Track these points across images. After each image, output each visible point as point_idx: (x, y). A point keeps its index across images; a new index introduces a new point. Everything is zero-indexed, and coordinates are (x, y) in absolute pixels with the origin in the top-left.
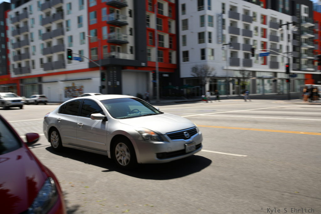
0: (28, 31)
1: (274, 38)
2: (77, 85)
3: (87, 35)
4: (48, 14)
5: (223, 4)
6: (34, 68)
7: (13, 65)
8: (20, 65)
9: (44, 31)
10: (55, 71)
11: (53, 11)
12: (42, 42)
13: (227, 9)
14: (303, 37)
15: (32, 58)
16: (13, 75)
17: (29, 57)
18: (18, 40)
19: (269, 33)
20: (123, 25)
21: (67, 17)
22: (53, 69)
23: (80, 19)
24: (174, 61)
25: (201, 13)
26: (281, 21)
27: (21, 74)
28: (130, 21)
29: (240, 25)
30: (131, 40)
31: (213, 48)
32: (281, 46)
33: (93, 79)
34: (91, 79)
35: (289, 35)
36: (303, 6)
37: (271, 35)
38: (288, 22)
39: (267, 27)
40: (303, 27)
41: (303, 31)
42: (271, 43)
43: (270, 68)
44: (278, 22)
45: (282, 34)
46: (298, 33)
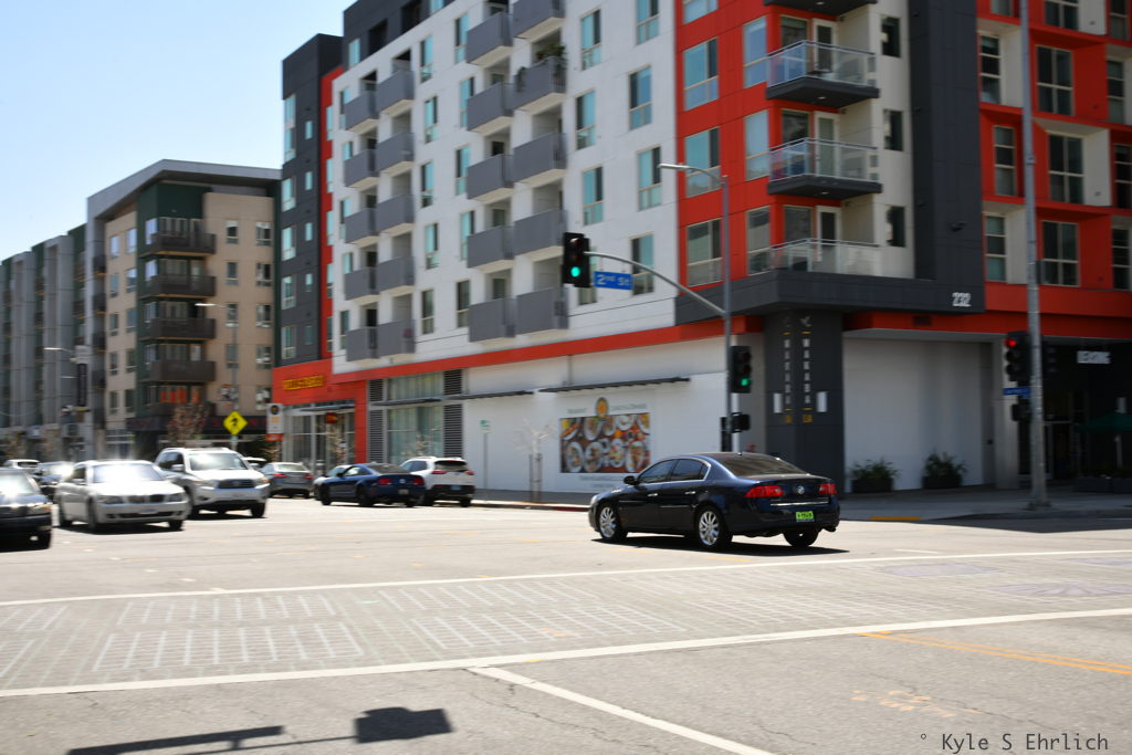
0: (410, 157)
2: (617, 408)
3: (668, 160)
4: (497, 74)
6: (428, 328)
7: (344, 315)
8: (371, 315)
9: (477, 153)
10: (522, 341)
11: (521, 55)
12: (465, 204)
15: (424, 280)
16: (341, 364)
17: (410, 279)
18: (370, 200)
20: (850, 98)
21: (578, 81)
22: (511, 333)
23: (637, 87)
27: (375, 356)
28: (890, 79)
30: (892, 175)
33: (695, 379)
34: (687, 380)
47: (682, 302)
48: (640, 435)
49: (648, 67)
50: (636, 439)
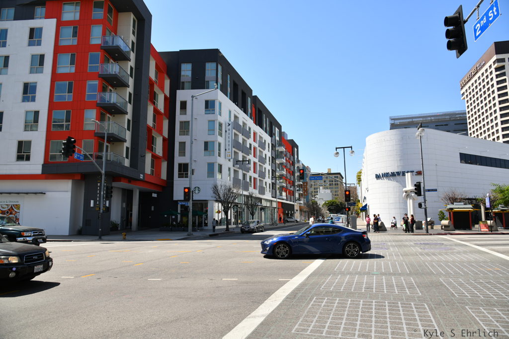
1: (262, 160)
5: (230, 112)
13: (233, 119)
14: (278, 162)
19: (258, 153)
20: (121, 113)
24: (164, 176)
25: (211, 117)
26: (265, 141)
28: (129, 110)
29: (241, 138)
30: (128, 138)
31: (221, 163)
32: (265, 168)
33: (47, 193)
34: (45, 194)
35: (269, 158)
36: (276, 128)
37: (259, 156)
38: (269, 144)
39: (257, 145)
40: (278, 150)
41: (278, 155)
42: (260, 165)
43: (259, 193)
44: (264, 142)
45: (266, 155)
46: (274, 157)
47: (45, 166)
48: (14, 213)
49: (36, 83)
50: (11, 214)
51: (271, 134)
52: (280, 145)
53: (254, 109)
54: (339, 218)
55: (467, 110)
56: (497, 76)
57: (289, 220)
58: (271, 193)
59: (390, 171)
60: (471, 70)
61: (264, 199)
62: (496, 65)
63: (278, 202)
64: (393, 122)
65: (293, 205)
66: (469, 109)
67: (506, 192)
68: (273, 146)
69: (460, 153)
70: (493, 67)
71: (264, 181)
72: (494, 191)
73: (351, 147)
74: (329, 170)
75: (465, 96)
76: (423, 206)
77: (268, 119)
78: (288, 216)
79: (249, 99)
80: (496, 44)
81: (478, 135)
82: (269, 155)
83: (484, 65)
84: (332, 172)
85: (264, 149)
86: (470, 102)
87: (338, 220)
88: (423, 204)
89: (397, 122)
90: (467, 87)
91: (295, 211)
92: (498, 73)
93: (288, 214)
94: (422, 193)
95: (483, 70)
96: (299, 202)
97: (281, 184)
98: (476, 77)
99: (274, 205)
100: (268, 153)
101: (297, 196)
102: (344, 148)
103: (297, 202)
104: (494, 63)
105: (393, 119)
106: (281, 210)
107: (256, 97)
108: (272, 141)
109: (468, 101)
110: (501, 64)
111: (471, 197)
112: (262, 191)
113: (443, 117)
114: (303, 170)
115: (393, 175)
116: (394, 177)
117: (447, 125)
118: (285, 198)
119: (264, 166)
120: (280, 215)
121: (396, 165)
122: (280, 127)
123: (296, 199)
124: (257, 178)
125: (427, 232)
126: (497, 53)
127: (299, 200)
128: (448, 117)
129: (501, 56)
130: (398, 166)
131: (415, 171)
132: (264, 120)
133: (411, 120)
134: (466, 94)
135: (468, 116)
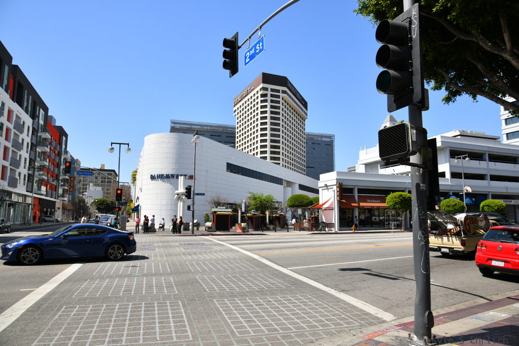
1: (18, 145)
14: (38, 150)
19: (12, 135)
26: (24, 123)
32: (20, 156)
35: (28, 144)
36: (41, 111)
37: (14, 139)
38: (29, 127)
39: (11, 126)
40: (41, 136)
41: (40, 142)
42: (13, 151)
43: (9, 185)
44: (22, 123)
45: (23, 140)
46: (35, 143)
51: (34, 116)
52: (44, 130)
53: (12, 81)
54: (108, 218)
55: (237, 126)
56: (262, 101)
57: (47, 219)
58: (25, 186)
59: (165, 173)
60: (243, 91)
61: (15, 193)
62: (262, 92)
63: (35, 197)
64: (173, 125)
65: (54, 202)
66: (239, 125)
67: (258, 199)
68: (35, 131)
69: (227, 163)
70: (260, 93)
71: (18, 171)
72: (250, 198)
73: (128, 144)
74: (103, 165)
75: (236, 113)
76: (191, 209)
77: (30, 97)
78: (46, 214)
79: (7, 68)
80: (264, 74)
81: (242, 149)
82: (28, 140)
83: (253, 90)
84: (105, 169)
85: (22, 132)
86: (239, 119)
87: (107, 221)
88: (191, 207)
89: (177, 126)
90: (238, 106)
91: (56, 209)
92: (262, 99)
93: (47, 212)
94: (192, 197)
95: (252, 94)
96: (63, 199)
97: (40, 176)
98: (246, 99)
99: (29, 201)
100: (26, 138)
101: (60, 191)
102: (120, 144)
103: (59, 198)
104: (261, 89)
105: (173, 123)
106: (37, 206)
107: (17, 66)
108: (33, 124)
109: (238, 118)
110: (265, 92)
111: (232, 202)
112: (13, 183)
113: (217, 129)
114: (70, 163)
115: (168, 177)
116: (169, 179)
117: (220, 136)
118: (45, 193)
119: (19, 153)
120: (35, 213)
121: (171, 168)
122: (46, 109)
123: (59, 195)
124: (7, 167)
125: (193, 233)
126: (263, 82)
127: (63, 196)
128: (222, 129)
129: (266, 86)
130: (173, 169)
131: (188, 175)
132: (26, 97)
133: (189, 126)
134: (237, 112)
135: (237, 131)
